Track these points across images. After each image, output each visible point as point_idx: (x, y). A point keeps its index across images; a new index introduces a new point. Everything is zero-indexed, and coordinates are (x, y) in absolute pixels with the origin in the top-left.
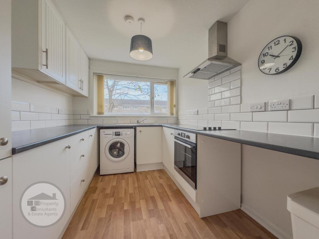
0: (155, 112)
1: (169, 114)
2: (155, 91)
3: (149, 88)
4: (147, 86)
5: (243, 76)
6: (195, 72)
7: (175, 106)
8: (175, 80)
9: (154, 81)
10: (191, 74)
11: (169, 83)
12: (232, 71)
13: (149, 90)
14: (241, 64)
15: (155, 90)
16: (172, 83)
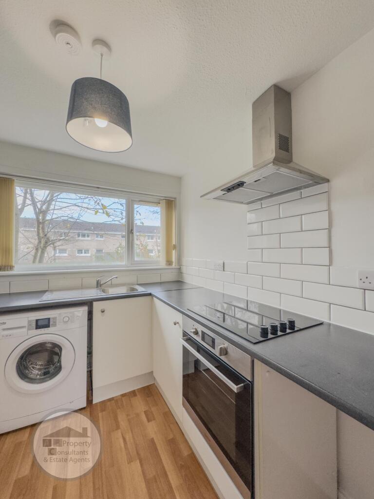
0: (136, 259)
1: (162, 264)
2: (135, 215)
3: (124, 208)
4: (121, 204)
5: (335, 207)
6: (229, 190)
7: (175, 247)
8: (175, 198)
9: (134, 197)
10: (220, 193)
11: (163, 203)
12: (305, 192)
13: (124, 214)
14: (328, 181)
15: (135, 212)
16: (170, 204)
